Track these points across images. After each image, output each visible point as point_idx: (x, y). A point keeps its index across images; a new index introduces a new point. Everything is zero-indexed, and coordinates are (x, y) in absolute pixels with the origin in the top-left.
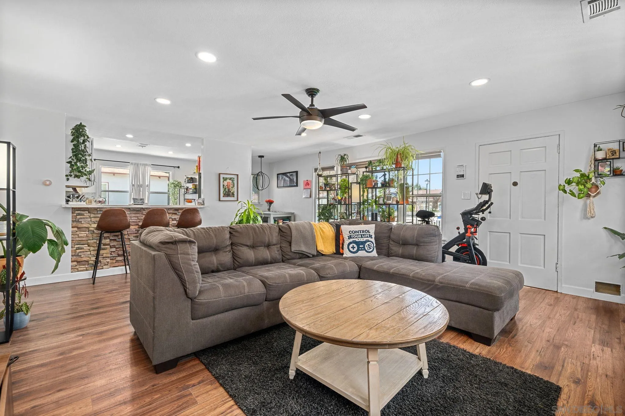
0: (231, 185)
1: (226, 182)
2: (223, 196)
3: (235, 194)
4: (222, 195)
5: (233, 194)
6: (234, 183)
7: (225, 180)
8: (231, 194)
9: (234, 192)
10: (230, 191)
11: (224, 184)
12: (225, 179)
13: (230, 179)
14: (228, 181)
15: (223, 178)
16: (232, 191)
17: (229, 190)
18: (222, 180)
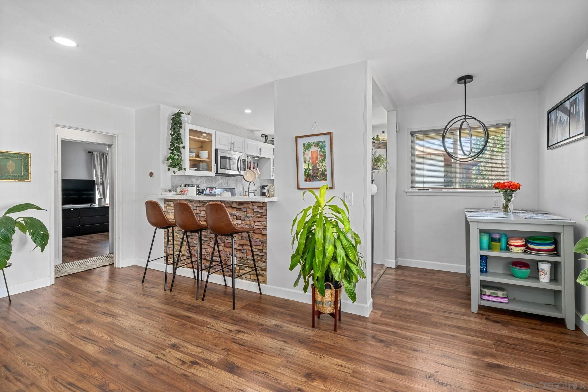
0: (319, 157)
1: (310, 152)
2: (306, 180)
3: (328, 173)
4: (302, 177)
5: (324, 175)
6: (324, 152)
7: (307, 149)
8: (319, 175)
9: (325, 170)
10: (318, 169)
11: (306, 156)
12: (307, 147)
13: (317, 145)
14: (313, 149)
15: (304, 144)
16: (321, 170)
17: (315, 166)
18: (301, 148)
